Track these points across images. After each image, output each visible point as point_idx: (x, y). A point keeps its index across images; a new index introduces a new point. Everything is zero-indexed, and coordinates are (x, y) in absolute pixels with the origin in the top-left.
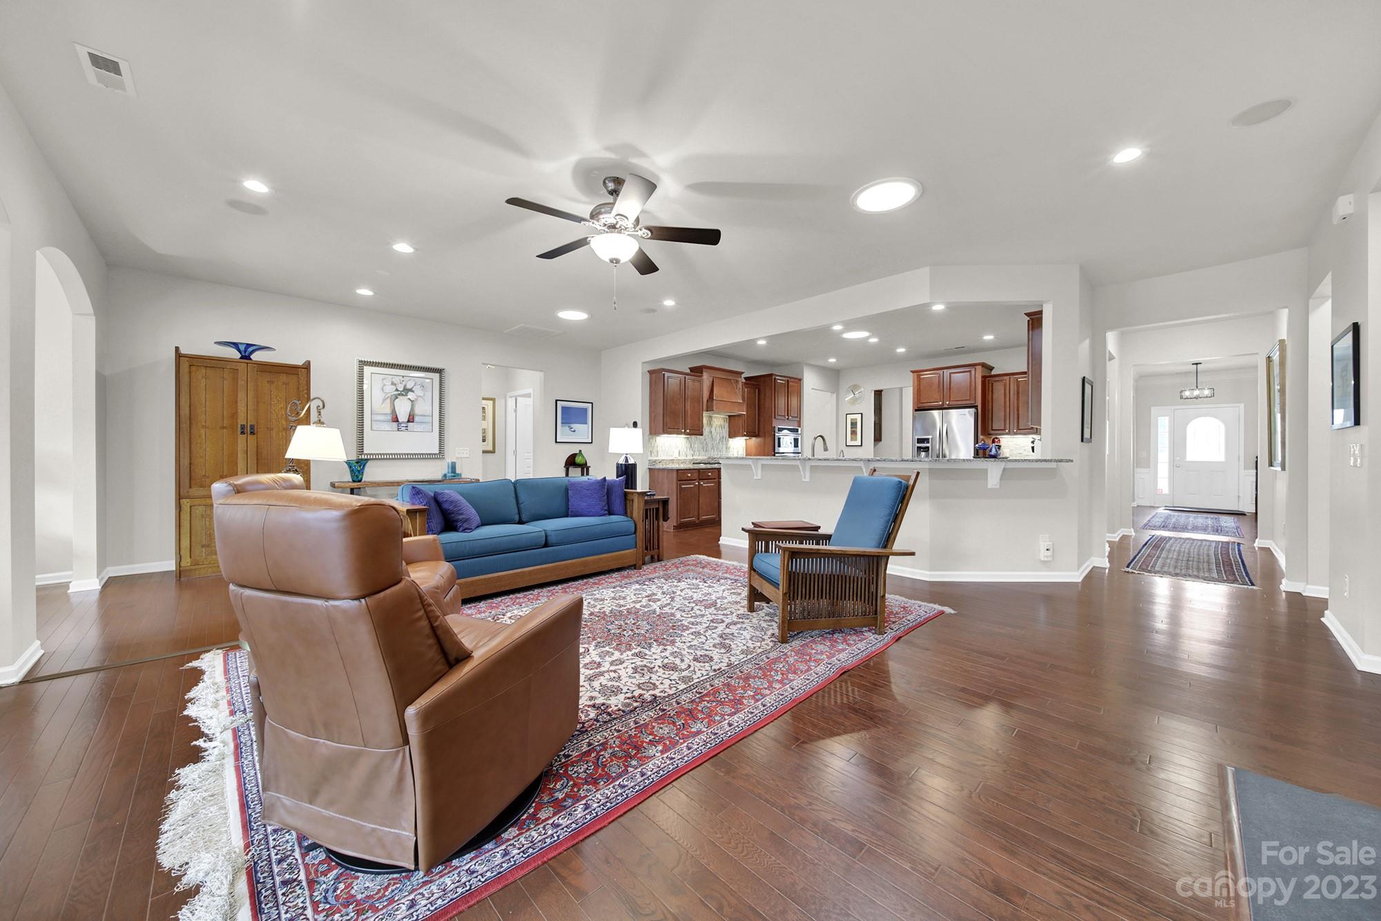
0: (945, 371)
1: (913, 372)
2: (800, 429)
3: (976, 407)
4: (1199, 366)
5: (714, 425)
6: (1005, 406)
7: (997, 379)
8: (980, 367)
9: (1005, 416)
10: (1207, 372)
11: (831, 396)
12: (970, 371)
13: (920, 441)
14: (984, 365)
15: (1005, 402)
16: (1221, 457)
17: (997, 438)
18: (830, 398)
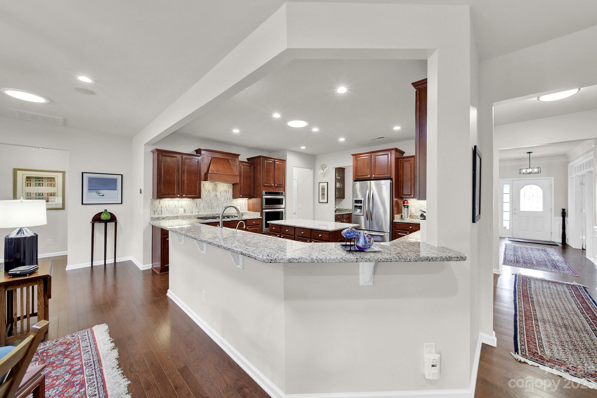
0: (372, 154)
1: (353, 155)
2: (284, 193)
3: (391, 179)
4: (531, 154)
5: (219, 190)
6: (411, 179)
7: (405, 159)
8: (394, 151)
9: (411, 186)
10: (536, 158)
11: (310, 171)
12: (388, 154)
13: (357, 202)
14: (397, 150)
15: (411, 176)
16: (540, 209)
17: (406, 201)
18: (309, 172)
